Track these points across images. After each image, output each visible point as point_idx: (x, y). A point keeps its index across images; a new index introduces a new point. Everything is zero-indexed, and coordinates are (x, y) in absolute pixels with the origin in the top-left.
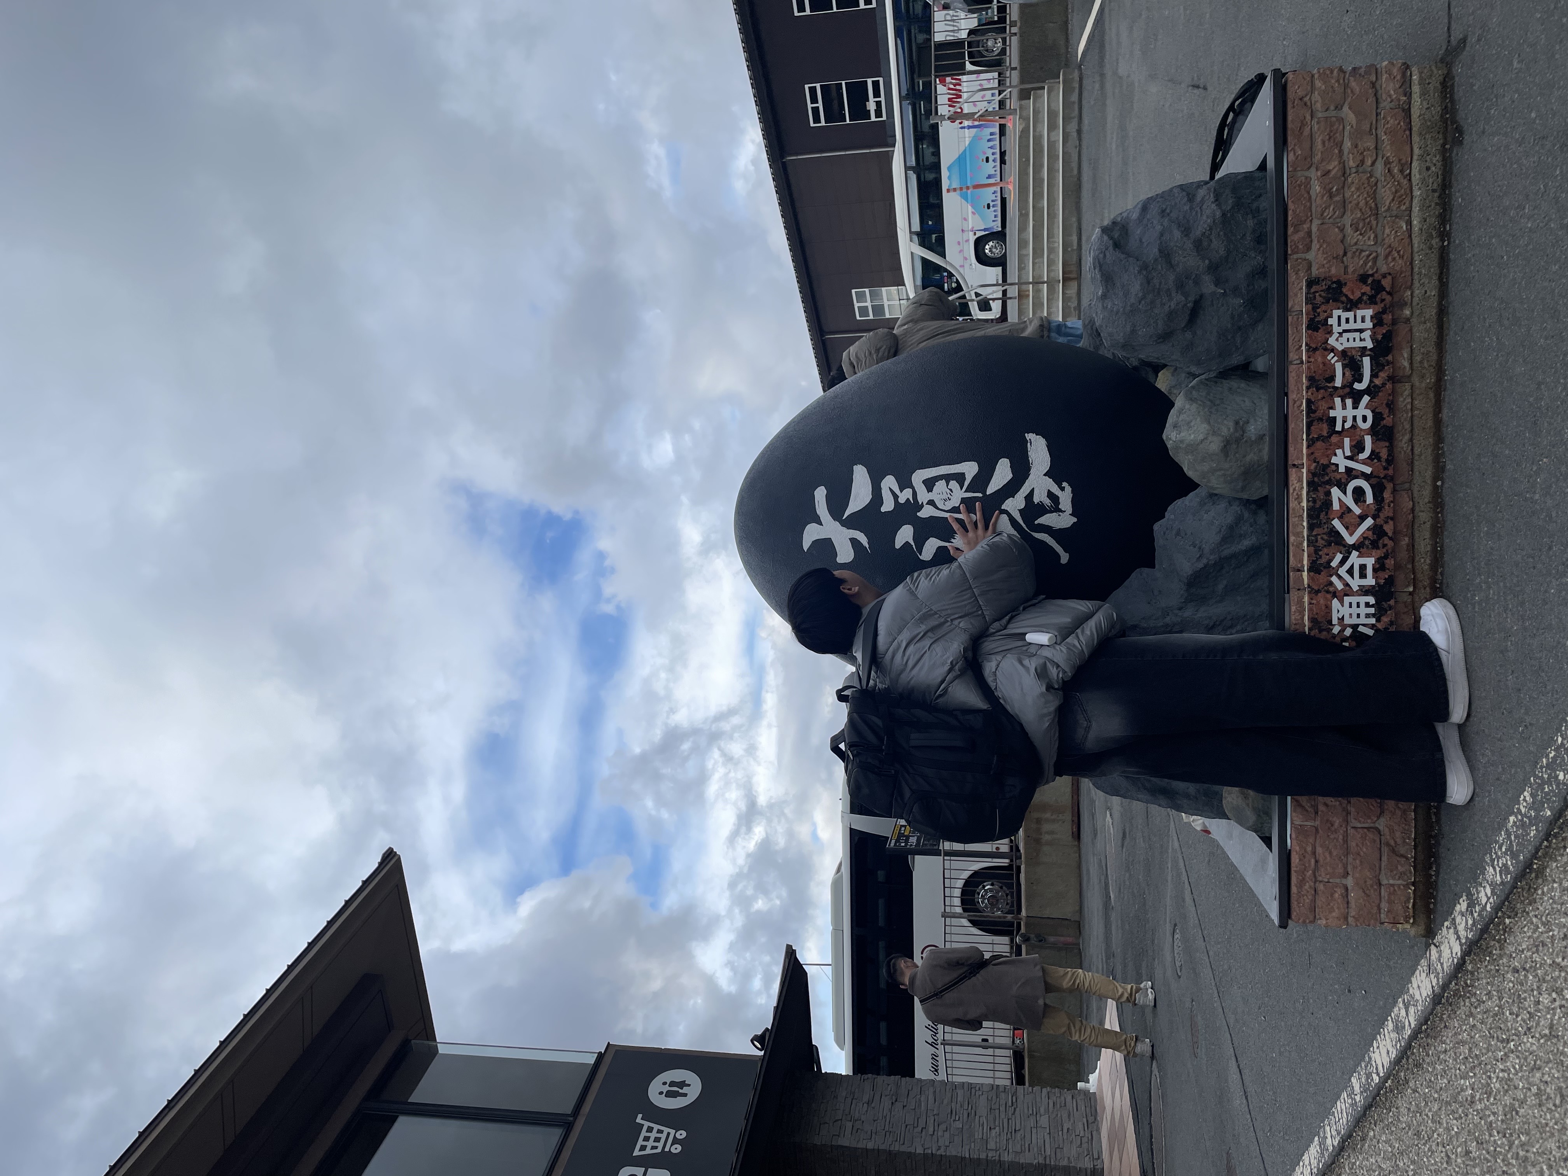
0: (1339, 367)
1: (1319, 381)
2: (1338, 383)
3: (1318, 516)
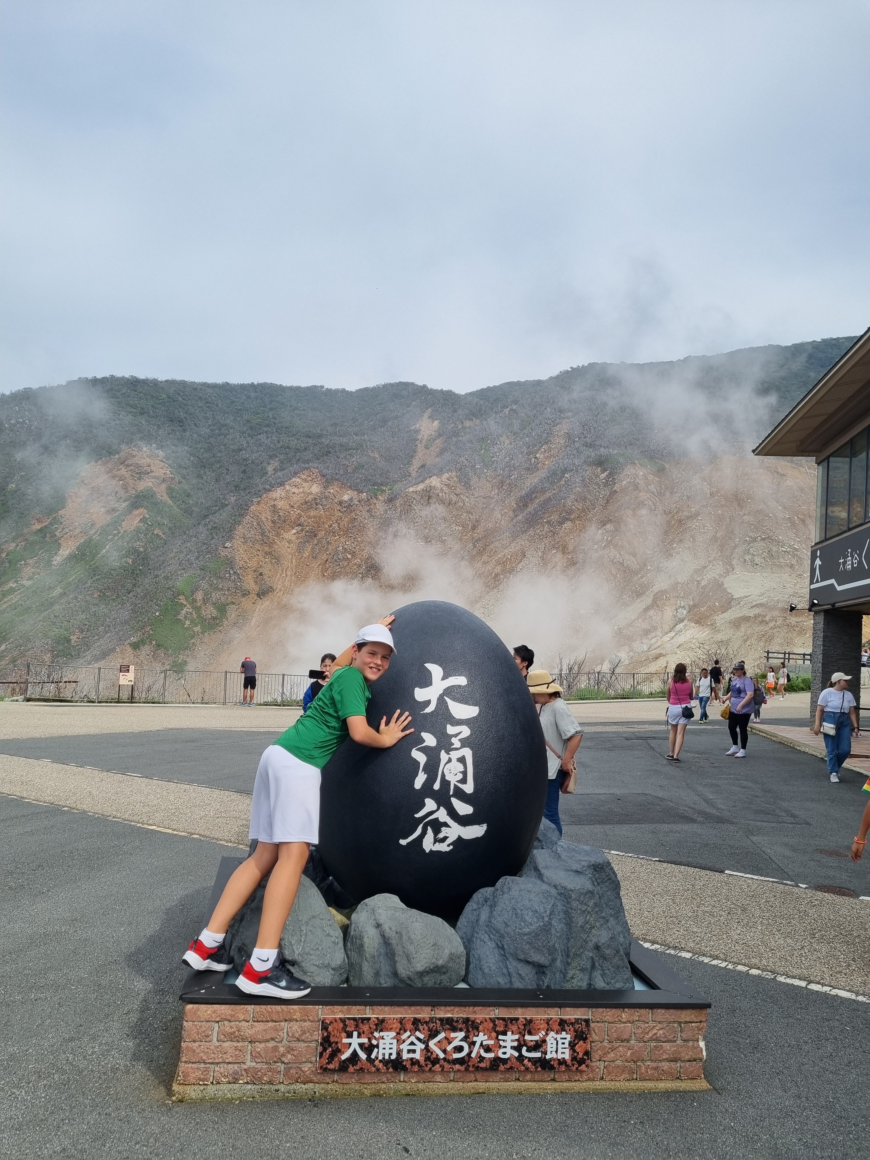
0: (536, 1038)
1: (529, 1025)
2: (528, 1037)
3: (447, 1024)
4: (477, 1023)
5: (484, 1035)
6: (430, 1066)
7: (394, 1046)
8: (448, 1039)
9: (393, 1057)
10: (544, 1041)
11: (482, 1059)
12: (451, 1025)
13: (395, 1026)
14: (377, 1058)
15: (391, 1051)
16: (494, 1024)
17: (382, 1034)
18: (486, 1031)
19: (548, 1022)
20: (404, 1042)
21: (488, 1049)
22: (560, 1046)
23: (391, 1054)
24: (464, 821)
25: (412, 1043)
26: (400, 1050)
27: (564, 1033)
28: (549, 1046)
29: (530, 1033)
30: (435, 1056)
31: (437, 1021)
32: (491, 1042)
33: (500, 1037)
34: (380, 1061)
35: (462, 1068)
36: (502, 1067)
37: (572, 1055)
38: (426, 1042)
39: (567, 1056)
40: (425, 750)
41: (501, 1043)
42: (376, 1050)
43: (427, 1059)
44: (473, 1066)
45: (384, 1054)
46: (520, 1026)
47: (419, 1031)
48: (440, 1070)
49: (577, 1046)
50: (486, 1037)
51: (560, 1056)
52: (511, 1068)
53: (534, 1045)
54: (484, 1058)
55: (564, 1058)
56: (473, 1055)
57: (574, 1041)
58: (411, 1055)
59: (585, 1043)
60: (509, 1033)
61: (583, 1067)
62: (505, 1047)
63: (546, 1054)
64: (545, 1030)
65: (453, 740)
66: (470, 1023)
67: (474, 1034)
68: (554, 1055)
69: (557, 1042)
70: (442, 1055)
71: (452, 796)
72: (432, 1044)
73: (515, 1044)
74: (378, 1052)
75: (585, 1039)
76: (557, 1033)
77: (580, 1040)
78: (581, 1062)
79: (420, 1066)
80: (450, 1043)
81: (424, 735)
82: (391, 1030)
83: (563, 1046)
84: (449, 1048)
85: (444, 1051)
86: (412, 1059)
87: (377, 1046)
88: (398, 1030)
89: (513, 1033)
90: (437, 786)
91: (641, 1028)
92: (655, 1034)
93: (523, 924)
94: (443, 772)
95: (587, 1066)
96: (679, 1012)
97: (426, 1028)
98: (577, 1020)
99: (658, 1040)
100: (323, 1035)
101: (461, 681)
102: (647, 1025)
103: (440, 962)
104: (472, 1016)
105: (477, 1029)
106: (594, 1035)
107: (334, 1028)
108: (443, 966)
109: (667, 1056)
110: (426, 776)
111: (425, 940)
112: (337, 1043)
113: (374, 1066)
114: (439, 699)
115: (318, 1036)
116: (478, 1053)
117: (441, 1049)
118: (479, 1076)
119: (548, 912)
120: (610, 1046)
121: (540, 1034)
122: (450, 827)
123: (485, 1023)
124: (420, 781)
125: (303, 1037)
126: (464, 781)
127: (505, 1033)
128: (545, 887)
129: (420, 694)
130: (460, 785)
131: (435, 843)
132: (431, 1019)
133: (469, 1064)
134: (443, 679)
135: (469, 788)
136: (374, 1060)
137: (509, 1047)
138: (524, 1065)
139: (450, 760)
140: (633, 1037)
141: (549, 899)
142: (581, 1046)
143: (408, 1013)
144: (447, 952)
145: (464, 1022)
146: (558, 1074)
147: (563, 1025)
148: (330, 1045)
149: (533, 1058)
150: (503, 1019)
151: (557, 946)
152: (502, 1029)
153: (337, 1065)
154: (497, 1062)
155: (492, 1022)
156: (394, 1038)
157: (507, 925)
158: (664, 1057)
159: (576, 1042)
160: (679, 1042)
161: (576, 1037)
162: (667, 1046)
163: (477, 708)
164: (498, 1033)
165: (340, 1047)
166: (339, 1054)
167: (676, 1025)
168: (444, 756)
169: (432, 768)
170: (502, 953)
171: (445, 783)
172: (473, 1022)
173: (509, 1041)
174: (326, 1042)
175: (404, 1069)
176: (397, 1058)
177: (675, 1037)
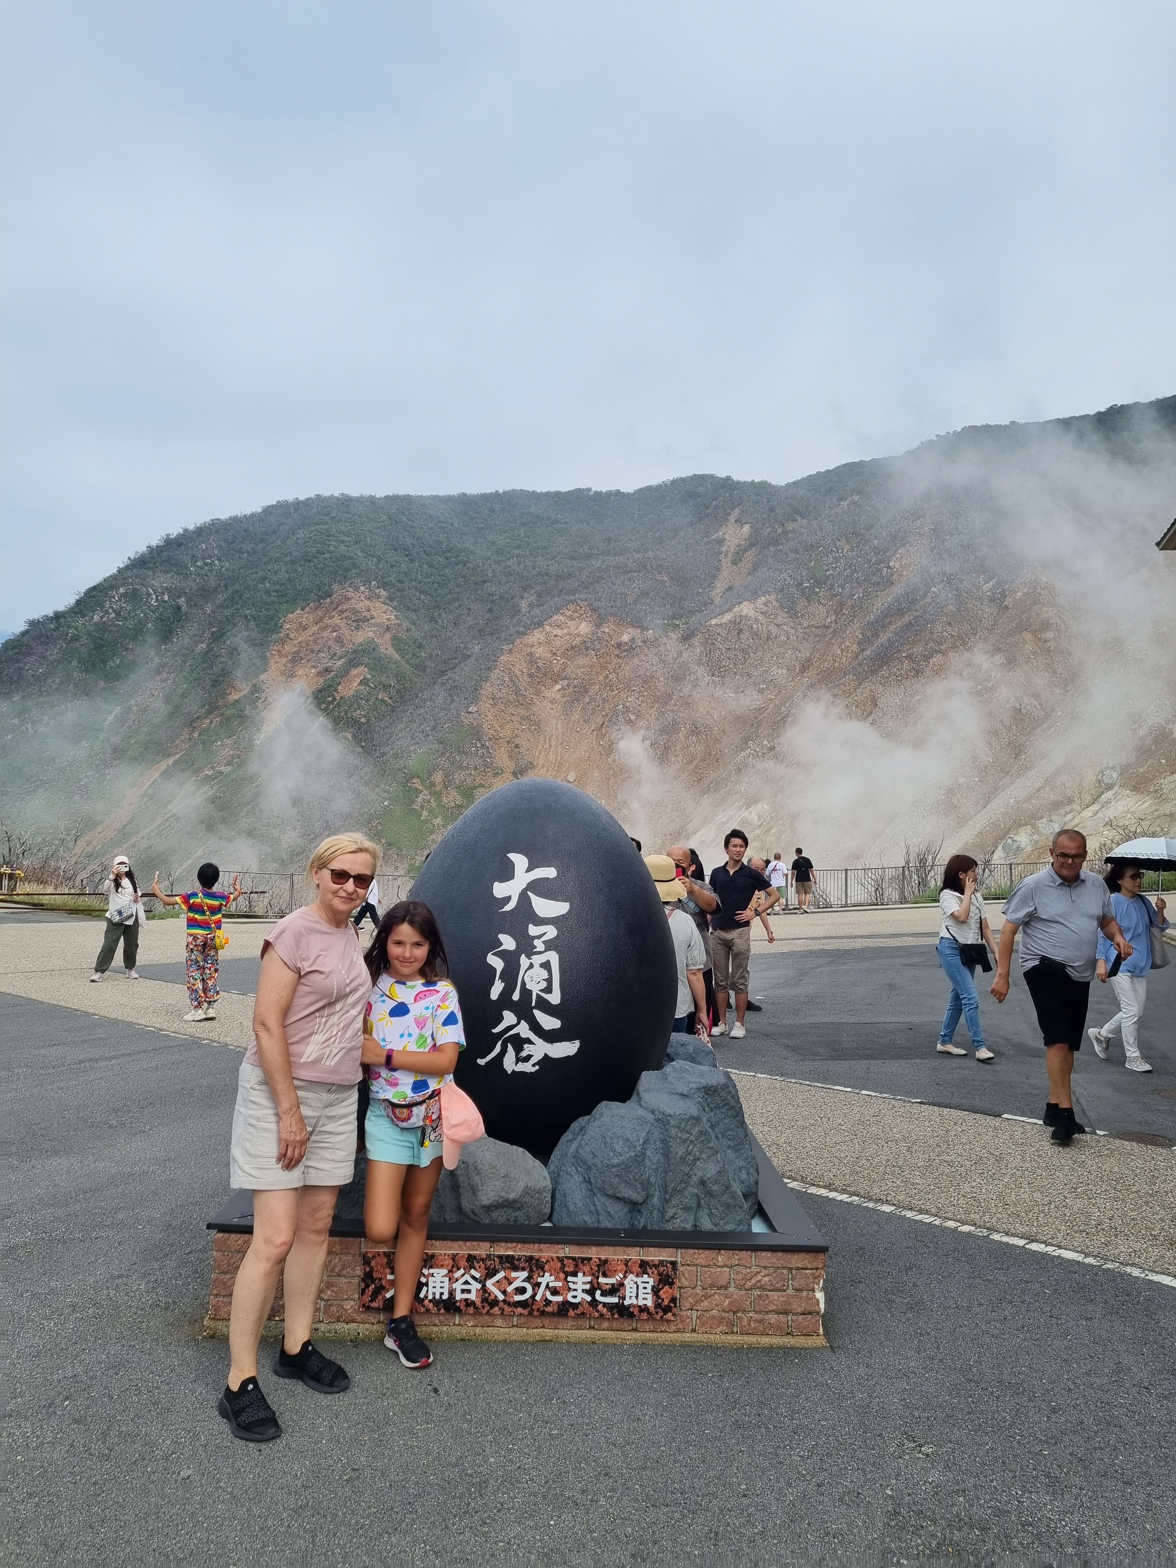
4: (542, 1262)
5: (551, 1276)
6: (487, 1308)
7: (446, 1285)
8: (508, 1279)
9: (445, 1297)
10: (622, 1285)
11: (548, 1302)
12: (512, 1264)
13: (446, 1262)
14: (426, 1297)
15: (442, 1290)
16: (563, 1264)
17: (431, 1271)
18: (553, 1272)
19: (626, 1263)
20: (457, 1280)
21: (555, 1292)
22: (641, 1290)
23: (442, 1294)
24: (551, 1037)
25: (466, 1283)
26: (453, 1290)
27: (645, 1276)
28: (628, 1290)
29: (605, 1275)
30: (493, 1298)
31: (496, 1259)
32: (559, 1284)
33: (570, 1279)
34: (430, 1301)
35: (526, 1312)
36: (572, 1313)
37: (656, 1301)
38: (483, 1282)
39: (649, 1303)
40: (503, 955)
41: (571, 1285)
42: (425, 1289)
43: (484, 1300)
44: (538, 1310)
45: (434, 1294)
46: (593, 1267)
47: (475, 1269)
48: (499, 1313)
49: (661, 1292)
50: (553, 1278)
51: (641, 1303)
52: (583, 1313)
53: (610, 1289)
54: (551, 1302)
55: (646, 1305)
56: (538, 1298)
57: (658, 1285)
58: (466, 1296)
59: (671, 1288)
60: (580, 1274)
61: (669, 1316)
62: (576, 1290)
63: (624, 1299)
64: (623, 1272)
65: (536, 942)
66: (534, 1262)
67: (539, 1274)
68: (634, 1301)
69: (638, 1286)
70: (501, 1297)
71: (536, 1007)
72: (489, 1283)
73: (588, 1287)
74: (427, 1291)
75: (671, 1284)
76: (637, 1276)
77: (665, 1285)
78: (667, 1310)
79: (476, 1308)
80: (510, 1284)
81: (502, 937)
82: (442, 1266)
83: (645, 1291)
84: (510, 1289)
85: (504, 1292)
86: (466, 1300)
87: (427, 1284)
88: (450, 1267)
89: (584, 1274)
90: (516, 996)
91: (742, 1273)
92: (759, 1281)
93: (611, 1154)
94: (523, 980)
95: (673, 1315)
96: (789, 1256)
97: (483, 1266)
98: (661, 1262)
99: (762, 1288)
100: (365, 1270)
101: (550, 872)
102: (748, 1271)
103: (512, 1196)
104: (536, 1255)
105: (543, 1269)
106: (683, 1280)
107: (378, 1263)
108: (515, 1201)
109: (775, 1307)
110: (503, 984)
111: (494, 1170)
112: (380, 1279)
113: (424, 1306)
114: (520, 895)
115: (359, 1272)
116: (543, 1295)
117: (500, 1290)
118: (546, 1321)
119: (641, 1141)
120: (704, 1294)
121: (617, 1277)
122: (534, 1044)
123: (552, 1262)
124: (496, 990)
125: (344, 1273)
126: (548, 990)
127: (575, 1274)
128: (641, 1112)
129: (500, 890)
130: (543, 995)
131: (517, 1063)
132: (489, 1257)
133: (533, 1307)
134: (528, 871)
135: (555, 998)
136: (423, 1300)
137: (580, 1291)
138: (598, 1311)
139: (531, 966)
140: (733, 1284)
141: (644, 1126)
142: (667, 1292)
143: (462, 1249)
144: (521, 1185)
145: (526, 1261)
146: (640, 1323)
147: (644, 1267)
148: (373, 1281)
149: (608, 1303)
150: (573, 1259)
151: (652, 1180)
152: (572, 1269)
153: (381, 1303)
154: (565, 1308)
155: (560, 1261)
156: (445, 1276)
157: (595, 1156)
158: (771, 1309)
159: (661, 1286)
160: (790, 1291)
161: (660, 1281)
162: (774, 1295)
163: (568, 904)
164: (567, 1274)
165: (384, 1284)
166: (383, 1292)
167: (785, 1272)
168: (524, 961)
169: (510, 975)
170: (590, 1187)
171: (526, 993)
172: (538, 1261)
173: (580, 1283)
174: (368, 1278)
175: (458, 1310)
176: (449, 1298)
177: (784, 1285)
